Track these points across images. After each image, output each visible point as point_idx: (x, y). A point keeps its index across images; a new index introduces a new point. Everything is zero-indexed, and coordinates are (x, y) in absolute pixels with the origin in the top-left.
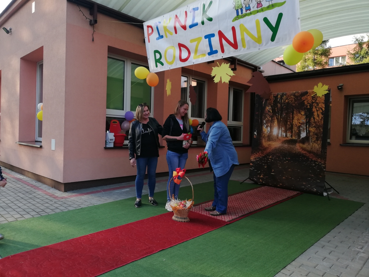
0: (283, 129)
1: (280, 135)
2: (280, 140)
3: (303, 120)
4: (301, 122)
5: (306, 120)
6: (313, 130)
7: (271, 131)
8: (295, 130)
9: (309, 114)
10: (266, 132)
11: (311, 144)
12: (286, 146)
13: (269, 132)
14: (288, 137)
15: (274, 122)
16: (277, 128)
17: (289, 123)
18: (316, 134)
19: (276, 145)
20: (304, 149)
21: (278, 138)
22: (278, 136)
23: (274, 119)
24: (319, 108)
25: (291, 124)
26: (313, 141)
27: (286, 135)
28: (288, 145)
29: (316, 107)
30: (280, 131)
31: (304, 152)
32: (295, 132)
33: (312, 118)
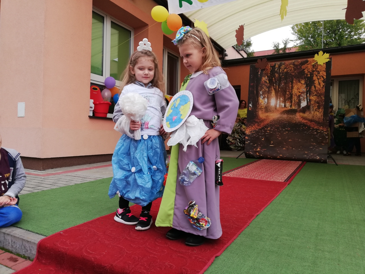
0: (281, 99)
1: (278, 106)
2: (278, 110)
3: (303, 89)
4: (301, 91)
5: (307, 89)
6: (313, 98)
7: (268, 103)
8: (294, 100)
9: (310, 83)
10: (263, 104)
11: (312, 112)
12: (285, 116)
13: (266, 104)
14: (287, 108)
15: (271, 93)
16: (275, 99)
17: (288, 93)
18: (318, 103)
19: (274, 116)
20: (304, 118)
21: (276, 109)
22: (276, 107)
23: (271, 90)
24: (320, 77)
25: (290, 93)
26: (314, 109)
27: (285, 106)
28: (287, 115)
29: (317, 76)
30: (278, 102)
31: (305, 121)
32: (295, 101)
33: (313, 87)
